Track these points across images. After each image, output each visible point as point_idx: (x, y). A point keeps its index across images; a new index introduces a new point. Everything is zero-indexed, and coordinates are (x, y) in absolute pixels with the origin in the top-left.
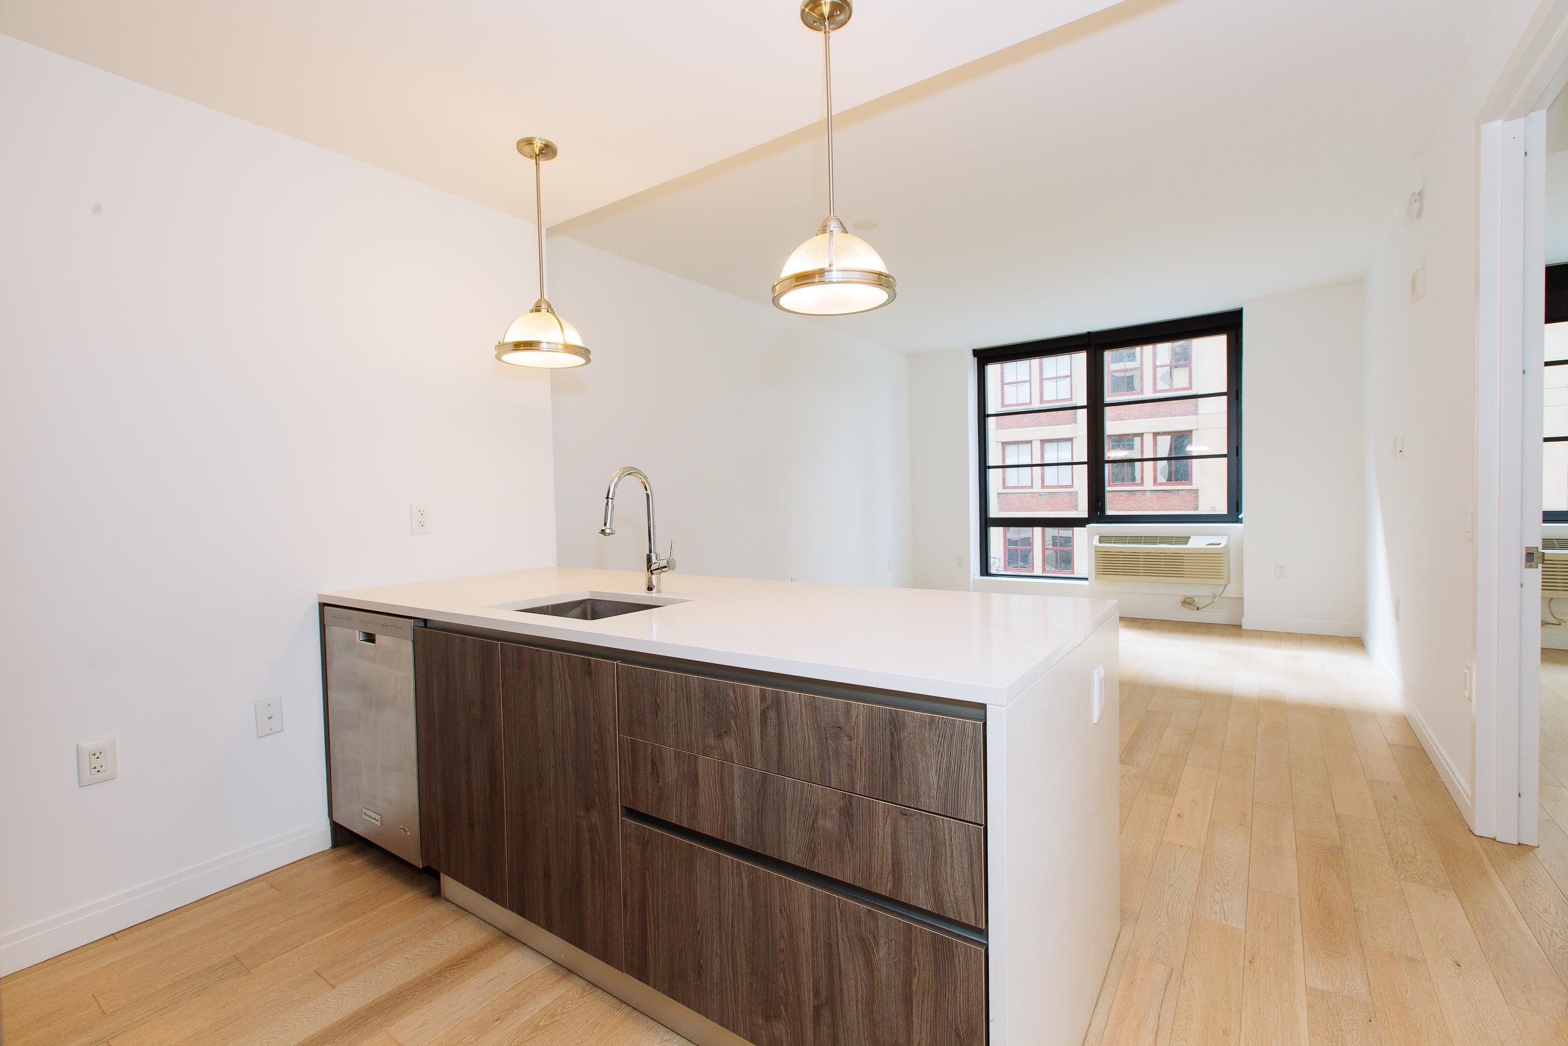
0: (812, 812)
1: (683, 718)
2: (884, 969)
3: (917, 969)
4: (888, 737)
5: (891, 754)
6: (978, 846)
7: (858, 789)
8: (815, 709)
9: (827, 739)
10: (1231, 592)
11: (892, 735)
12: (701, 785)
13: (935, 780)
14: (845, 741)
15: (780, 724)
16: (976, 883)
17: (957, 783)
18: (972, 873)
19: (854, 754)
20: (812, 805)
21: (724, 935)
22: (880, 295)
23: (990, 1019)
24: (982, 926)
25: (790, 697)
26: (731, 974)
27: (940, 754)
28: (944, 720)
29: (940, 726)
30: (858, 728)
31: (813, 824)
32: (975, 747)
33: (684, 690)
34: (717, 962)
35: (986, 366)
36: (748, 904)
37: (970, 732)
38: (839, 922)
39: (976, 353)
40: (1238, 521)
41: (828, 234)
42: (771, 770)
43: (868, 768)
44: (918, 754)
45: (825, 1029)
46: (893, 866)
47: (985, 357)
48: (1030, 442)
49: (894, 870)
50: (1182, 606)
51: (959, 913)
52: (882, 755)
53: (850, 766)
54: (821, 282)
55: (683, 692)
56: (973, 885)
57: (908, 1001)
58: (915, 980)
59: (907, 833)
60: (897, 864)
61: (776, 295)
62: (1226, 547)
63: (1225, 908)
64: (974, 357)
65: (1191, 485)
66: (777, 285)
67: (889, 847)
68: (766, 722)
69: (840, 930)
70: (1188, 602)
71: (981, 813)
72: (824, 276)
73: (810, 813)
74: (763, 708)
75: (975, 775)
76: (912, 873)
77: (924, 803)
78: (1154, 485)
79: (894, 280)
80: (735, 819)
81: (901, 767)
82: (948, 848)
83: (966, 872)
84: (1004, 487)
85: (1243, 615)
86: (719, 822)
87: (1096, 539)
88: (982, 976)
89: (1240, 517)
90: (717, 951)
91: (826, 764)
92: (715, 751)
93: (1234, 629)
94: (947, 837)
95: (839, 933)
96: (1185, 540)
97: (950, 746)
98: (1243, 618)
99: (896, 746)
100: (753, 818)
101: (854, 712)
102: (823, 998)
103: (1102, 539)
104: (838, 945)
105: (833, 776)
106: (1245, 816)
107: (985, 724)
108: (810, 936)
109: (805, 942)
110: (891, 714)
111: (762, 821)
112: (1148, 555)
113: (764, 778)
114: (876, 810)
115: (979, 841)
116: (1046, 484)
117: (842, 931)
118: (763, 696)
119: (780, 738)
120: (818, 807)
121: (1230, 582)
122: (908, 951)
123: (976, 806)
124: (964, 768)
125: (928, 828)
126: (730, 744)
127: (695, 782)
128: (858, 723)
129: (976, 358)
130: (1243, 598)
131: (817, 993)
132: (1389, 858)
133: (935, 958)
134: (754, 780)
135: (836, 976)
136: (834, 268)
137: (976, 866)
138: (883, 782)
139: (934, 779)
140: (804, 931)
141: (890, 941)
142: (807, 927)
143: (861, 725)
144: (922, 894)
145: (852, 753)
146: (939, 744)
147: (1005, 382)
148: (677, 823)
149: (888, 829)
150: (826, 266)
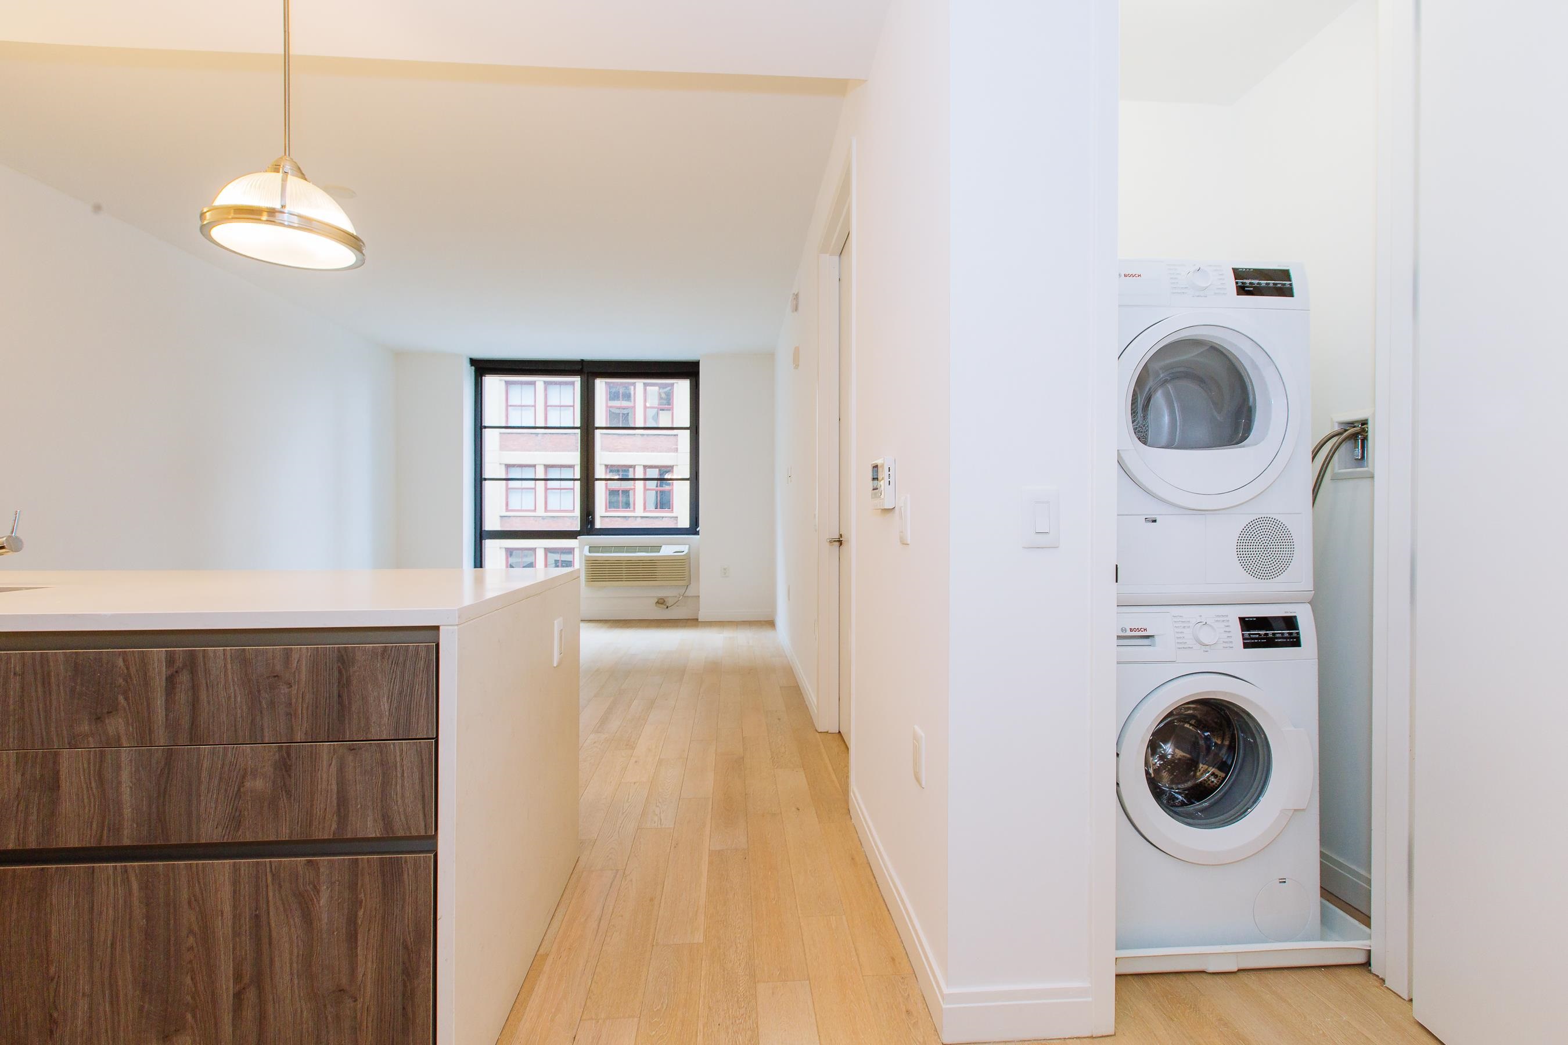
0: (237, 777)
1: (35, 708)
2: (325, 917)
3: (364, 902)
4: (336, 674)
5: (339, 692)
6: (429, 758)
7: (299, 736)
8: (244, 661)
9: (259, 691)
10: (691, 592)
11: (340, 672)
12: (65, 785)
13: (387, 707)
14: (284, 689)
15: (194, 688)
16: (426, 794)
17: (409, 706)
18: (423, 786)
19: (294, 701)
20: (237, 770)
21: (97, 964)
22: (346, 257)
23: (438, 917)
24: (431, 833)
25: (212, 655)
26: (107, 1010)
27: (393, 681)
28: (397, 647)
29: (393, 654)
30: (299, 673)
31: (239, 789)
32: (428, 667)
33: (39, 671)
34: (83, 1004)
35: (483, 378)
36: (138, 911)
37: (423, 654)
38: (270, 887)
39: (473, 362)
40: (697, 533)
41: (280, 175)
42: (180, 742)
43: (310, 712)
44: (369, 686)
45: (249, 1014)
46: (338, 805)
47: (483, 368)
48: (534, 466)
49: (339, 810)
50: (656, 606)
51: (409, 828)
52: (328, 695)
53: (288, 714)
54: (268, 222)
55: (35, 674)
56: (423, 796)
57: (352, 938)
58: (361, 913)
59: (355, 767)
60: (342, 802)
61: (205, 223)
62: (689, 553)
63: (662, 818)
64: (472, 366)
65: (673, 513)
66: (208, 211)
67: (334, 787)
68: (174, 688)
69: (271, 894)
70: (661, 602)
71: (432, 730)
72: (274, 216)
73: (234, 779)
74: (169, 673)
75: (427, 694)
76: (359, 806)
77: (374, 732)
78: (644, 512)
79: (364, 244)
80: (121, 815)
81: (350, 703)
82: (399, 769)
83: (417, 787)
84: (507, 510)
85: (699, 610)
86: (94, 826)
87: (587, 548)
88: (430, 879)
89: (698, 530)
90: (84, 989)
91: (258, 718)
92: (91, 739)
93: (692, 622)
94: (398, 759)
95: (270, 898)
96: (657, 548)
97: (403, 673)
98: (700, 612)
99: (344, 683)
100: (150, 806)
101: (295, 656)
102: (246, 979)
103: (592, 549)
104: (269, 913)
105: (266, 730)
106: (684, 751)
107: (438, 646)
108: (230, 916)
109: (223, 928)
110: (339, 652)
111: (164, 805)
112: (630, 562)
113: (170, 756)
114: (319, 754)
115: (431, 754)
116: (549, 508)
117: (274, 895)
118: (170, 660)
119: (194, 704)
120: (245, 769)
121: (690, 584)
122: (353, 887)
123: (428, 722)
124: (417, 689)
125: (378, 755)
126: (116, 725)
127: (54, 785)
128: (300, 668)
129: (473, 368)
130: (699, 596)
131: (238, 977)
132: (770, 757)
133: (384, 883)
134: (154, 761)
135: (265, 947)
136: (286, 210)
137: (427, 778)
138: (329, 723)
139: (385, 706)
140: (222, 914)
141: (332, 883)
142: (227, 909)
143: (304, 669)
144: (370, 824)
145: (291, 700)
146: (392, 671)
147: (510, 404)
148: (18, 848)
149: (334, 769)
150: (278, 206)
